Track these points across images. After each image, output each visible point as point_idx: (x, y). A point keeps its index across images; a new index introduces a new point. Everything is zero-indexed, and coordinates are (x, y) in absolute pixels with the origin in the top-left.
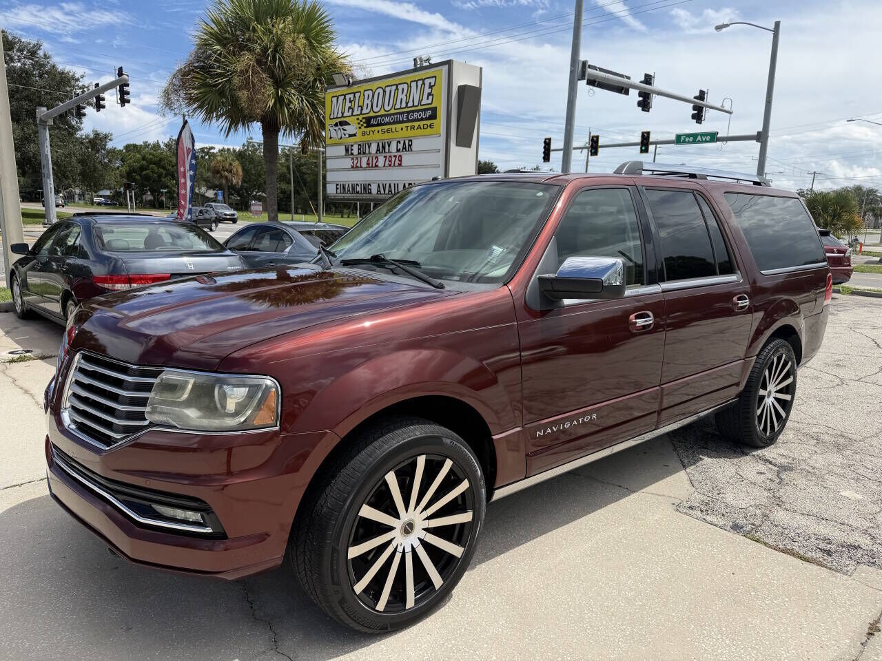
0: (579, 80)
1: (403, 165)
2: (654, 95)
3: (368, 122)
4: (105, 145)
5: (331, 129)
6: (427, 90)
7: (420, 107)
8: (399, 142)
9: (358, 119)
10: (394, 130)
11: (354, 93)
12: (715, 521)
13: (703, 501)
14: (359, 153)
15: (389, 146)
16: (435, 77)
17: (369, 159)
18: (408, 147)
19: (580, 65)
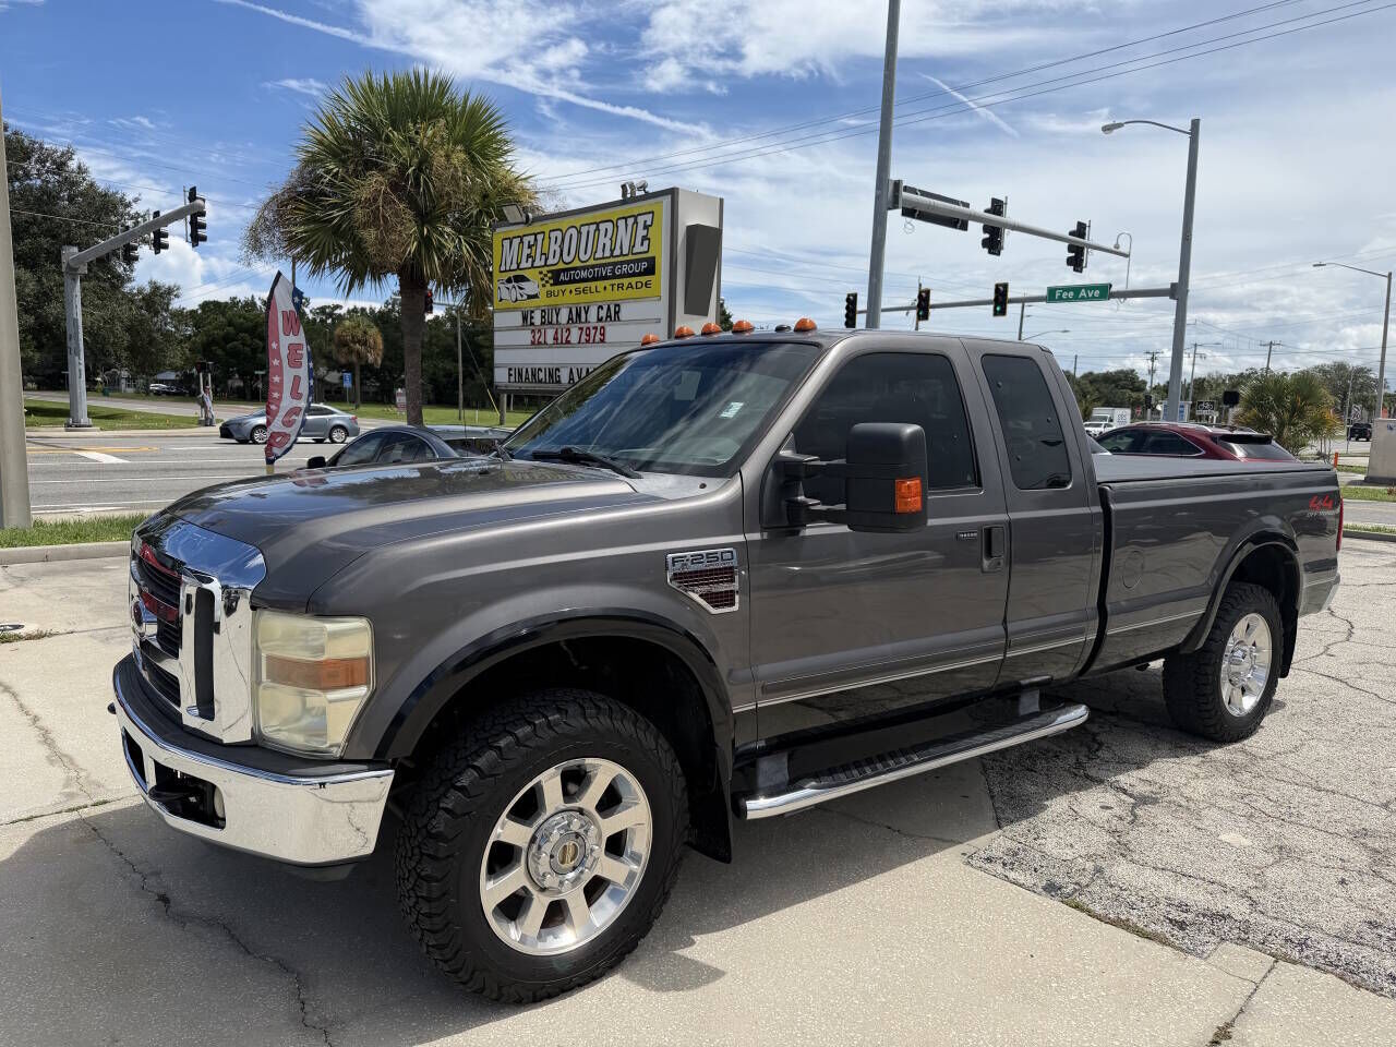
0: (890, 209)
1: (606, 340)
2: (1007, 231)
3: (557, 277)
4: (168, 304)
5: (502, 286)
6: (641, 232)
7: (631, 257)
8: (600, 307)
9: (541, 273)
10: (593, 289)
11: (535, 235)
12: (1021, 879)
13: (1010, 849)
14: (543, 323)
16: (653, 213)
18: (614, 314)
19: (891, 187)
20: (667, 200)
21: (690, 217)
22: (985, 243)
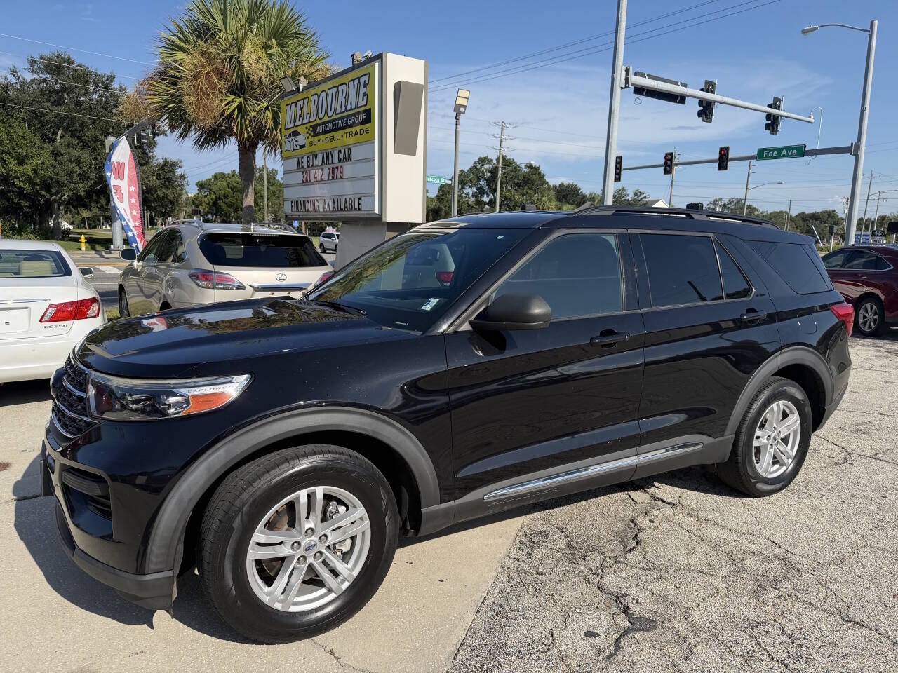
0: (623, 88)
1: (344, 177)
2: (716, 106)
3: (315, 130)
4: (175, 172)
5: (286, 140)
6: (362, 90)
7: (357, 110)
8: (340, 151)
9: (306, 128)
10: (335, 138)
14: (308, 166)
15: (332, 156)
16: (370, 74)
17: (316, 173)
18: (347, 158)
20: (378, 63)
21: (395, 76)
22: (700, 114)
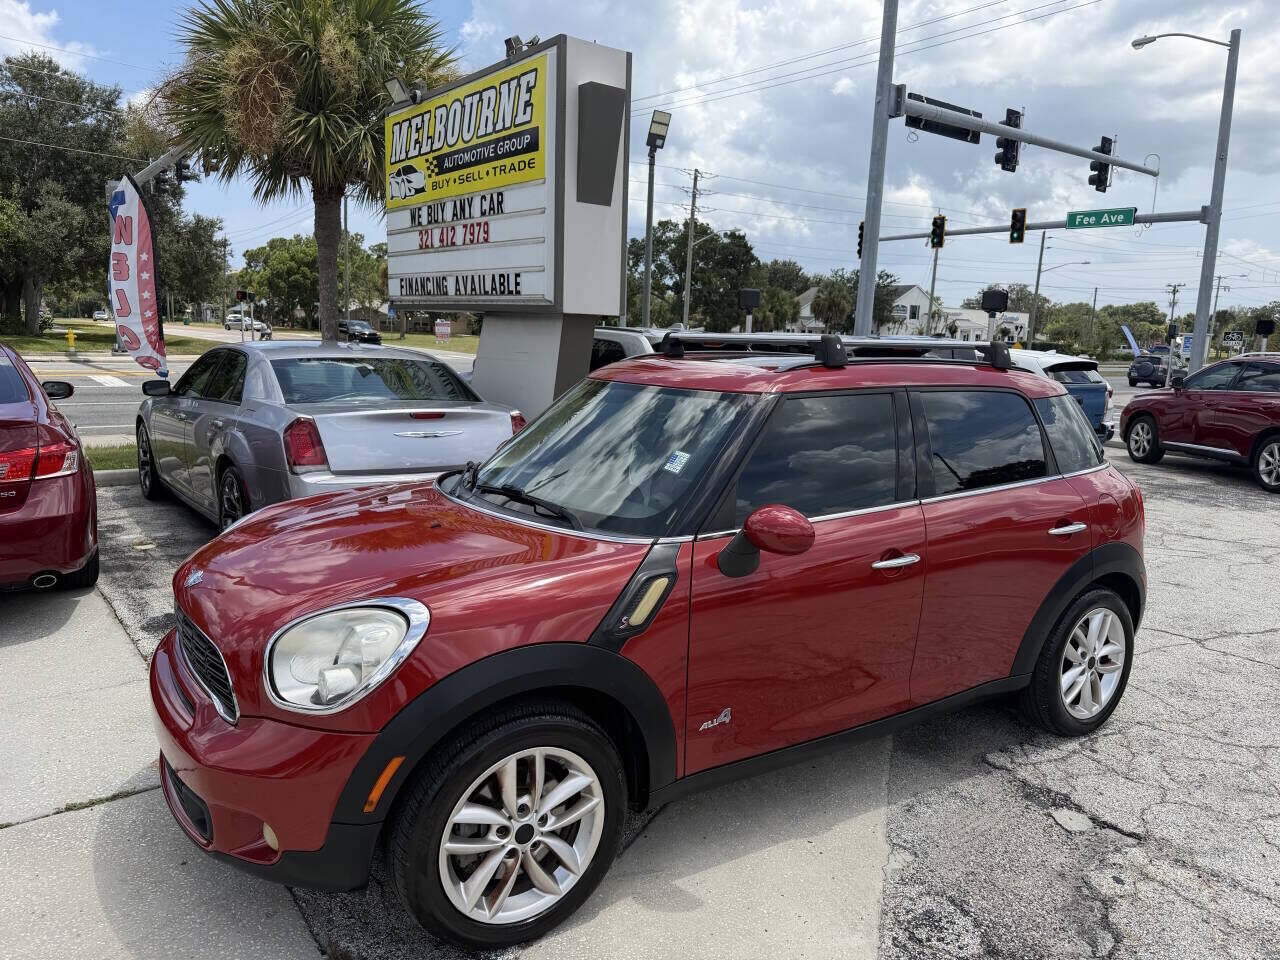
0: (891, 117)
1: (490, 240)
2: (1023, 144)
3: (442, 164)
5: (393, 181)
6: (524, 97)
7: (513, 130)
8: (484, 197)
9: (427, 161)
11: (422, 115)
14: (429, 222)
15: (470, 206)
16: (536, 70)
17: (442, 233)
18: (497, 206)
19: (893, 93)
20: (552, 52)
21: (581, 75)
22: (999, 158)
